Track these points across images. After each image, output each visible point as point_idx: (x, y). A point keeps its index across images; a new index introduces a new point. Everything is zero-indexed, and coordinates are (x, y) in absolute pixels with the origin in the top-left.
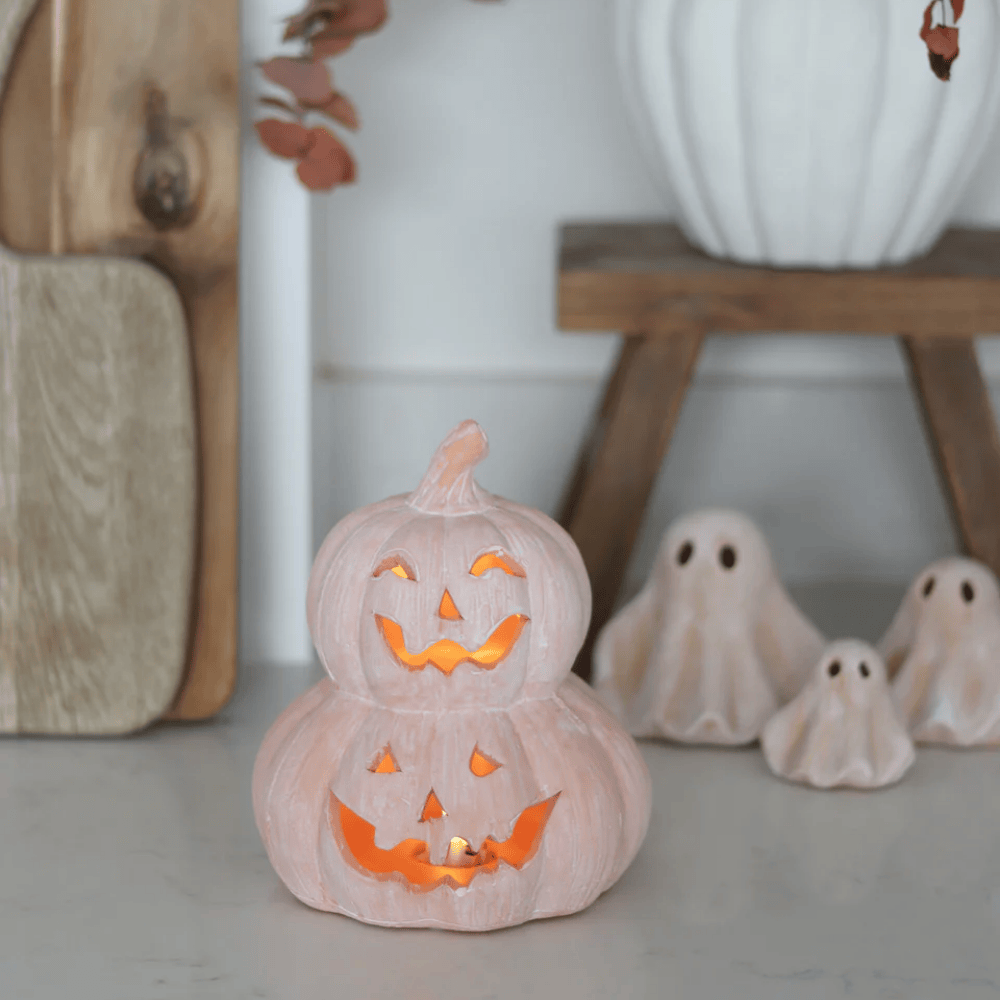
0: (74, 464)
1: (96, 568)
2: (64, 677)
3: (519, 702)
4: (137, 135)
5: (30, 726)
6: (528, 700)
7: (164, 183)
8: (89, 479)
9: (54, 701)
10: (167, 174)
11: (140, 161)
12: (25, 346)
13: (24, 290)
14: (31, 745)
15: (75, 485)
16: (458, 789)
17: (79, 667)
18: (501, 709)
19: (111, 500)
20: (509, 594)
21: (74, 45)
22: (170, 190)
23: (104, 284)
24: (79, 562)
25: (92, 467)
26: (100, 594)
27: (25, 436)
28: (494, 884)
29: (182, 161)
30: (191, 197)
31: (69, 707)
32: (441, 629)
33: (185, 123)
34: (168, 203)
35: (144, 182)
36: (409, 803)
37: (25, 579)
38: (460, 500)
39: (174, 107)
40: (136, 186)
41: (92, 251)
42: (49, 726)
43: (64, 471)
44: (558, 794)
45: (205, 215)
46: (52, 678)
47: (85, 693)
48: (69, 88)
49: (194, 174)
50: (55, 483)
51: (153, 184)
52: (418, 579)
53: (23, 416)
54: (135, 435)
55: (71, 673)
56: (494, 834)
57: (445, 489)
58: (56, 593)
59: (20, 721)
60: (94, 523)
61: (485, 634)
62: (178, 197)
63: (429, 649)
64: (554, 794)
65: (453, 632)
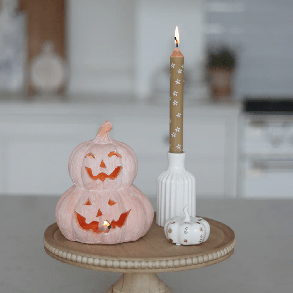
3: (120, 189)
6: (123, 188)
16: (106, 208)
18: (116, 190)
20: (117, 161)
28: (115, 231)
32: (101, 170)
36: (94, 212)
38: (105, 140)
52: (95, 158)
57: (102, 137)
61: (112, 171)
63: (98, 175)
64: (129, 210)
65: (104, 171)
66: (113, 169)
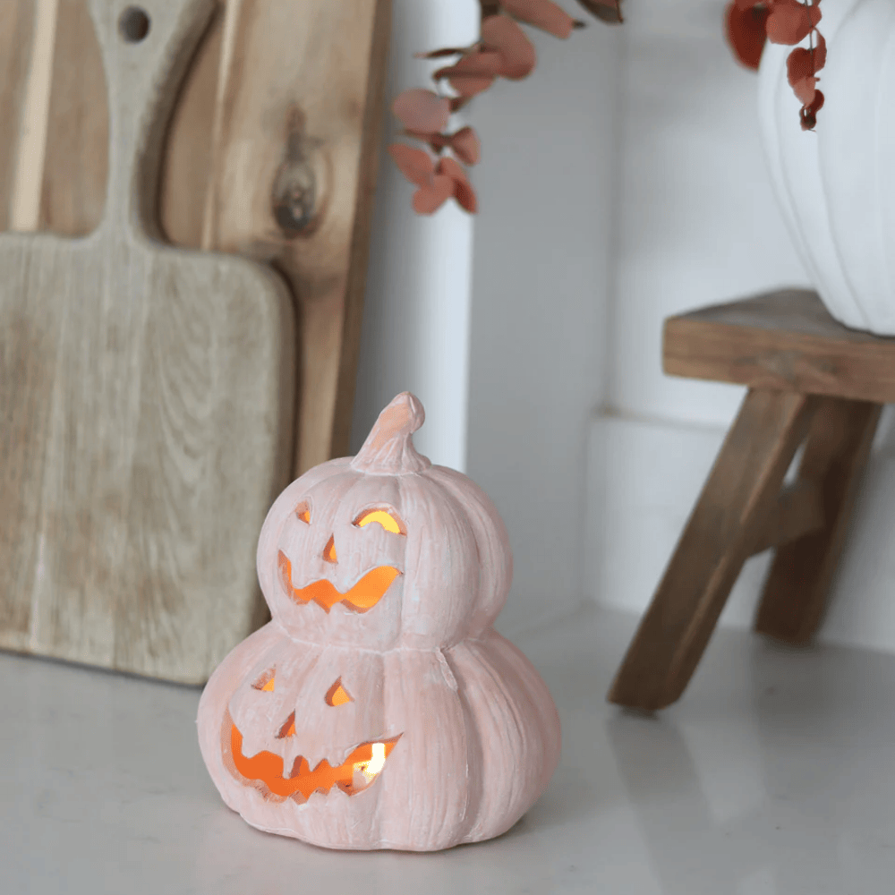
0: (177, 435)
1: (186, 530)
2: (152, 626)
4: (278, 149)
5: (122, 665)
7: (296, 195)
8: (188, 451)
9: (142, 645)
10: (299, 188)
11: (279, 173)
12: (151, 326)
13: (155, 276)
14: (121, 682)
15: (176, 454)
16: (311, 713)
17: (164, 617)
18: (378, 652)
19: (203, 472)
20: (380, 547)
21: (238, 65)
22: (299, 201)
23: (216, 276)
24: (174, 525)
25: (191, 440)
26: (186, 555)
27: (144, 407)
28: (327, 805)
29: (312, 177)
30: (315, 210)
31: (153, 653)
32: (322, 570)
33: (317, 142)
34: (297, 213)
35: (280, 193)
36: (271, 719)
37: (132, 533)
38: (384, 462)
39: (311, 128)
40: (273, 196)
41: (233, 251)
42: (136, 667)
43: (170, 441)
44: (401, 735)
45: (324, 228)
46: (143, 626)
47: (167, 642)
48: (230, 104)
49: (321, 190)
50: (161, 449)
51: (287, 196)
52: (311, 522)
53: (144, 388)
54: (227, 416)
55: (157, 623)
56: (328, 758)
57: (374, 450)
58: (153, 549)
59: (115, 659)
60: (187, 491)
61: (354, 579)
62: (306, 208)
63: (310, 586)
64: (397, 734)
65: (330, 575)
66: (358, 574)
